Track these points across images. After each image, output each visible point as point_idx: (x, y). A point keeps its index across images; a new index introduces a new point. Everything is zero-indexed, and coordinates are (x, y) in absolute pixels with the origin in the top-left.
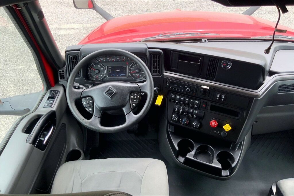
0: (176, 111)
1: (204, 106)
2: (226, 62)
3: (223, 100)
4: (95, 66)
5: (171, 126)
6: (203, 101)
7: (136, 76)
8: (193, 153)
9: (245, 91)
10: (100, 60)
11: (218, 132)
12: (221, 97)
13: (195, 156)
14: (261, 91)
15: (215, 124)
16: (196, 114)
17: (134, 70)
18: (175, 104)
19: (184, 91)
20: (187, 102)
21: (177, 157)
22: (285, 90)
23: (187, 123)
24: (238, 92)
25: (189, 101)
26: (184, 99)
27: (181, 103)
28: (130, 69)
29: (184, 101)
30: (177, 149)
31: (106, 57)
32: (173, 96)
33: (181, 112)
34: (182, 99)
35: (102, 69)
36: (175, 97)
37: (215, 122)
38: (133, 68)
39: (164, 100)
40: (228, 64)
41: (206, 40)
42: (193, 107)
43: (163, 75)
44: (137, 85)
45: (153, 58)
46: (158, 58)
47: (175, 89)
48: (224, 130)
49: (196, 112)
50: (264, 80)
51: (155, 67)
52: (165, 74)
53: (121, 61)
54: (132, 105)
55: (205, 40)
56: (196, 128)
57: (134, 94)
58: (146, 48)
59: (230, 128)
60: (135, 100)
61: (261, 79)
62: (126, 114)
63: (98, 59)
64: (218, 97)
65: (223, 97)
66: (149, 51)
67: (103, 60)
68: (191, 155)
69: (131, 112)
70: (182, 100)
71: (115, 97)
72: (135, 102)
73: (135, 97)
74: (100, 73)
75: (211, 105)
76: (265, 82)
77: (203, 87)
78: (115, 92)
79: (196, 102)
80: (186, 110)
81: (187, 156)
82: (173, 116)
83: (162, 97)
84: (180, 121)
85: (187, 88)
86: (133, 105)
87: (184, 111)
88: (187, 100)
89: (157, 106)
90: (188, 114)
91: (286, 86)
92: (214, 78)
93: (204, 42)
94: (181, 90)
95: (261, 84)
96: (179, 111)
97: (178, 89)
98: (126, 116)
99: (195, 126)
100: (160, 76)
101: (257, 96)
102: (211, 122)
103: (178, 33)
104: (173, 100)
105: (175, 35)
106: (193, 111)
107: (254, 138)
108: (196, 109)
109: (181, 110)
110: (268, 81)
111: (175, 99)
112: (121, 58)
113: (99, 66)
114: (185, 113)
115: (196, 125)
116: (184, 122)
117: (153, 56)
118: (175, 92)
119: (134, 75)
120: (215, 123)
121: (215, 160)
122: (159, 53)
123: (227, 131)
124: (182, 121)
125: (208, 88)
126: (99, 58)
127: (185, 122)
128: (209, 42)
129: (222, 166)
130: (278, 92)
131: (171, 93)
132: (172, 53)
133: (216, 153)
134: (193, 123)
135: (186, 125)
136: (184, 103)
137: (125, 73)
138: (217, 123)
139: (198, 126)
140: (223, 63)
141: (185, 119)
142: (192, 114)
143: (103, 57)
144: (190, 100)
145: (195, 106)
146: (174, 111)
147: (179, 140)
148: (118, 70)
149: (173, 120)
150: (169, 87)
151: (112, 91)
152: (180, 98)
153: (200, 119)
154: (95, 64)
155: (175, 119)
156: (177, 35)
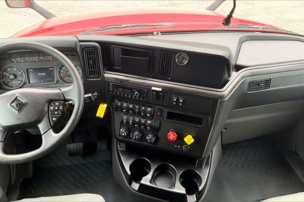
0: (125, 123)
1: (159, 113)
2: (181, 55)
3: (181, 104)
4: (9, 69)
5: (121, 143)
6: (157, 107)
7: (68, 80)
8: (149, 176)
9: (207, 91)
10: (16, 62)
11: (179, 146)
12: (178, 100)
13: (153, 180)
14: (227, 91)
15: (174, 137)
16: (150, 125)
17: (64, 72)
18: (123, 114)
19: (132, 96)
20: (137, 110)
21: (130, 184)
22: (256, 88)
23: (139, 138)
24: (198, 93)
25: (139, 109)
26: (134, 106)
27: (130, 112)
28: (59, 71)
29: (133, 110)
30: (129, 172)
31: (24, 56)
32: (119, 104)
33: (131, 124)
34: (131, 106)
35: (20, 73)
36: (122, 104)
37: (174, 133)
38: (64, 69)
39: (108, 110)
40: (184, 59)
41: (159, 32)
42: (145, 117)
43: (104, 77)
44: (59, 91)
45: (88, 55)
46: (94, 55)
47: (120, 94)
48: (186, 144)
49: (149, 122)
50: (229, 76)
51: (91, 67)
52: (106, 75)
53: (45, 61)
54: (52, 119)
55: (157, 32)
56: (150, 142)
57: (54, 104)
58: (76, 42)
59: (192, 140)
60: (56, 113)
61: (226, 76)
62: (42, 133)
63: (13, 60)
64: (174, 102)
65: (181, 101)
66: (80, 45)
67: (21, 60)
68: (146, 180)
69: (51, 130)
70: (131, 108)
71: (25, 110)
72: (56, 114)
73: (56, 108)
74: (17, 79)
75: (168, 112)
76: (231, 79)
77: (153, 88)
78: (24, 102)
79: (149, 109)
80: (137, 120)
81: (143, 182)
82: (121, 130)
83: (105, 106)
84: (131, 136)
85: (135, 92)
86: (54, 119)
87: (134, 123)
88: (137, 107)
89: (99, 118)
90: (140, 126)
91: (256, 82)
92: (169, 78)
93: (156, 34)
94: (128, 95)
95: (227, 81)
96: (128, 122)
97: (124, 95)
98: (43, 136)
99: (149, 141)
100: (99, 78)
101: (222, 97)
102: (169, 133)
103: (124, 26)
104: (120, 110)
105: (120, 28)
106: (146, 121)
107: (226, 148)
108: (149, 119)
109: (131, 122)
110: (235, 78)
111: (121, 108)
112: (46, 58)
113: (15, 69)
114: (136, 125)
115: (150, 139)
116: (135, 137)
117: (87, 52)
118: (121, 99)
119: (65, 79)
120: (174, 135)
121: (178, 184)
122: (95, 47)
123: (189, 144)
124: (133, 135)
125: (160, 89)
126: (14, 58)
127: (137, 137)
128: (162, 35)
129: (187, 191)
130: (248, 91)
131: (117, 100)
132: (113, 47)
133: (179, 174)
134: (147, 138)
135: (139, 140)
136: (134, 112)
137: (53, 77)
138: (176, 135)
139: (153, 140)
140: (178, 57)
141: (136, 133)
142: (145, 125)
143: (20, 57)
144: (140, 107)
145: (148, 115)
146: (122, 122)
147: (131, 161)
148: (42, 74)
149: (121, 136)
150: (113, 92)
151: (19, 101)
152: (128, 106)
153: (155, 131)
154: (9, 66)
155: (123, 134)
156: (123, 27)
